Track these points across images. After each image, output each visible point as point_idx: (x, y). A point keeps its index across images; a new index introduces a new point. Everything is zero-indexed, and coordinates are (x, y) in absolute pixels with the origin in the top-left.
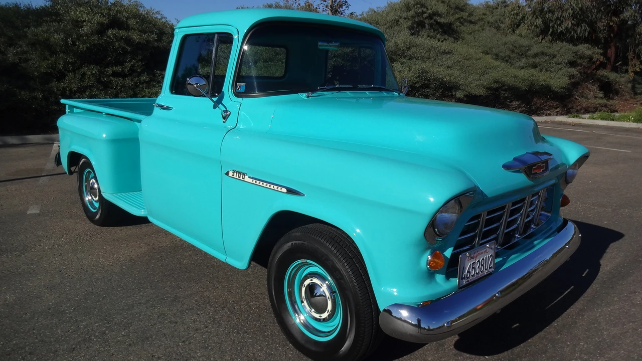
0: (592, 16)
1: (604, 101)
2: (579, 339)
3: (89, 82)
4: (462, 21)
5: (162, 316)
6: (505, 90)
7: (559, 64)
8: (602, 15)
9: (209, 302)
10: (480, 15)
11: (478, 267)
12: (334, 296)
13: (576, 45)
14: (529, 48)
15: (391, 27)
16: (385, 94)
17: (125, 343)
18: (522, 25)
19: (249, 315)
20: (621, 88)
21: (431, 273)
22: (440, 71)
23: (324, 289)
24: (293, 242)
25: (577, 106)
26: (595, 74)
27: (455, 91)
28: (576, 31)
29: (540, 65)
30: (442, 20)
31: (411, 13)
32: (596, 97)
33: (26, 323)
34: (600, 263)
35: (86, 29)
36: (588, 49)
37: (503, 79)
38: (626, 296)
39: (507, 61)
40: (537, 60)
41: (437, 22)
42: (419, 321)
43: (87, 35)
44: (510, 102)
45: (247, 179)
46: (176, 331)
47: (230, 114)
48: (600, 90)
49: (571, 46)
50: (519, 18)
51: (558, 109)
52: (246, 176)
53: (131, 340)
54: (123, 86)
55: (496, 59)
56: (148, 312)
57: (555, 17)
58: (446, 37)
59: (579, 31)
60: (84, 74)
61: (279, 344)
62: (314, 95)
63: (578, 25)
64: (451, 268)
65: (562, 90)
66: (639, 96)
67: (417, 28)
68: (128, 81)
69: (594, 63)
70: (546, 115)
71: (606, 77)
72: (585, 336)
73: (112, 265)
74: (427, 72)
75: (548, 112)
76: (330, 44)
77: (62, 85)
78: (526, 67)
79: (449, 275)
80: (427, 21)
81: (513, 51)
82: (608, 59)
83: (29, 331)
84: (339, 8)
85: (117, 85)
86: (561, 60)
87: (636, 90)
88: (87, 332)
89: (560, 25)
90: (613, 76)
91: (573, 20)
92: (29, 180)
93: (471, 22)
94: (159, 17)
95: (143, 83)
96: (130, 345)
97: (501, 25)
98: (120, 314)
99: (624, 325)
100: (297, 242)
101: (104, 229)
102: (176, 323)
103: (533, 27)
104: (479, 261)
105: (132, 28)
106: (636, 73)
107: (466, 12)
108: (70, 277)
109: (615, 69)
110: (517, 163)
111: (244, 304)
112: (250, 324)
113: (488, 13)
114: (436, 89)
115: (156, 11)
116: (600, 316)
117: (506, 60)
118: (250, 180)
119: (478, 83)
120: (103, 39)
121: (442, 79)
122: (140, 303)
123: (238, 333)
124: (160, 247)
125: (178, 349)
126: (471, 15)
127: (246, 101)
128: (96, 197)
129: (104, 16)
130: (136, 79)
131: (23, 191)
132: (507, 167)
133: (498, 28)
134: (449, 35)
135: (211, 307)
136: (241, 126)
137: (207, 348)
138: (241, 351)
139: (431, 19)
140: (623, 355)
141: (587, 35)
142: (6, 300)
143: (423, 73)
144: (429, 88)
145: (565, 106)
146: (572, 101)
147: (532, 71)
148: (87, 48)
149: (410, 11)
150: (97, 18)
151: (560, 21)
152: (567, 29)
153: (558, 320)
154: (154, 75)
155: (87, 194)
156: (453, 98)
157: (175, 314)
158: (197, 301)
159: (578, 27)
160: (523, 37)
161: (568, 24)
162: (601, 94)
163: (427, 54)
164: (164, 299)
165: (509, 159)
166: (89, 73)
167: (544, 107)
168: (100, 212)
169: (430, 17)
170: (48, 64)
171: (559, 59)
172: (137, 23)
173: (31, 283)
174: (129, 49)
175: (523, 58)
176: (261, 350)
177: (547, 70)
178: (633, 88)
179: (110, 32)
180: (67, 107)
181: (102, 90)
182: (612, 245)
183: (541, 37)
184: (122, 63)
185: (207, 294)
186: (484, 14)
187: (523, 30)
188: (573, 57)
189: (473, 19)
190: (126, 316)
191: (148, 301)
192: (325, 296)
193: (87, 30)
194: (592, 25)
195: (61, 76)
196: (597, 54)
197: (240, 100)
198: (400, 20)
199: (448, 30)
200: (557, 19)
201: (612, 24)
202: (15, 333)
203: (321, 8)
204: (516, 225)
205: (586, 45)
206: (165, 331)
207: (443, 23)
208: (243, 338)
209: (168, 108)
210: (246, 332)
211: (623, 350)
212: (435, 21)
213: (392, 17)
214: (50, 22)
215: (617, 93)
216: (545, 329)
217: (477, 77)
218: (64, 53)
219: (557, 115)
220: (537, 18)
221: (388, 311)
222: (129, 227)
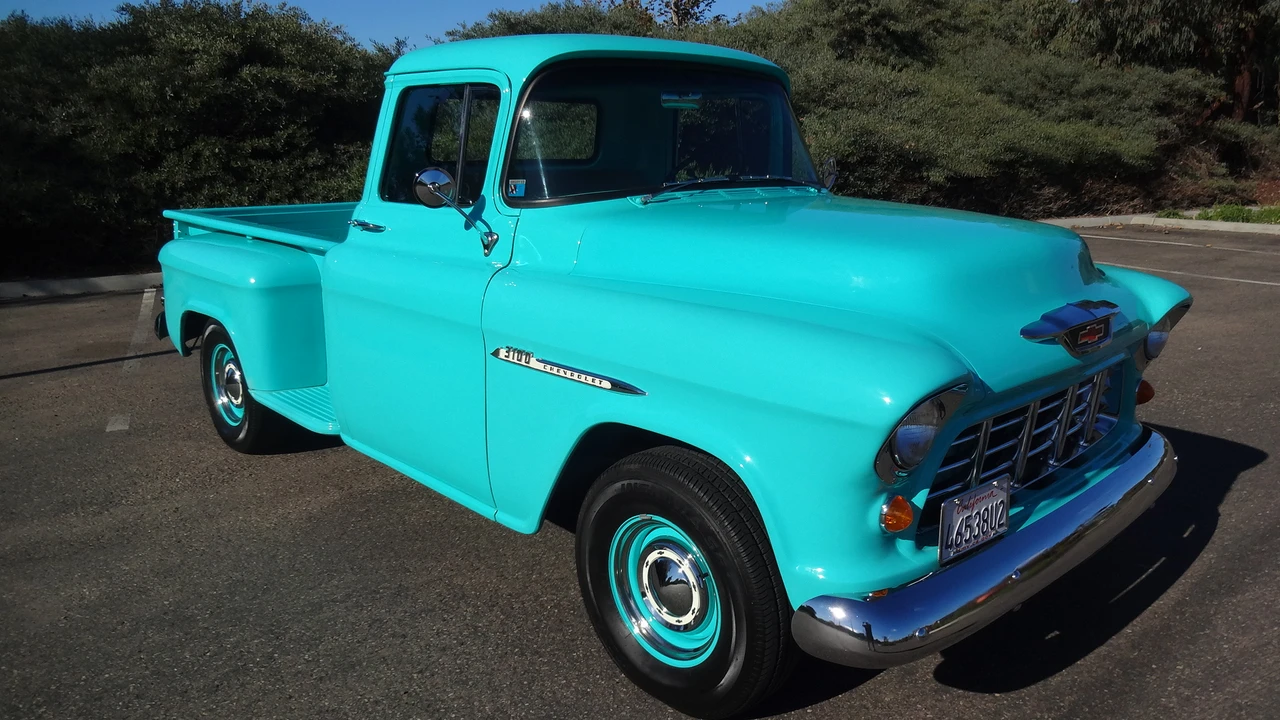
0: (1202, 12)
1: (1230, 182)
2: (1175, 657)
3: (207, 171)
4: (939, 28)
5: (377, 624)
6: (1028, 166)
7: (1136, 110)
8: (1222, 10)
9: (464, 596)
10: (975, 14)
11: (978, 525)
12: (704, 583)
13: (1171, 71)
14: (1075, 79)
15: (797, 43)
16: (791, 191)
17: (312, 675)
18: (1059, 33)
19: (540, 621)
20: (1263, 155)
21: (888, 537)
22: (896, 131)
23: (685, 569)
24: (625, 482)
25: (1175, 193)
26: (1211, 129)
27: (927, 170)
28: (1170, 42)
29: (1099, 112)
30: (900, 28)
31: (837, 14)
32: (1212, 175)
33: (125, 640)
34: (1217, 510)
35: (200, 66)
36: (1195, 77)
37: (1024, 144)
38: (1267, 575)
39: (1031, 106)
40: (1092, 103)
41: (888, 30)
42: (868, 628)
43: (200, 78)
44: (1039, 189)
45: (534, 363)
46: (405, 652)
47: (497, 240)
48: (1221, 161)
49: (1160, 73)
50: (1053, 18)
51: (1136, 201)
52: (532, 359)
53: (323, 670)
54: (274, 177)
55: (1009, 103)
56: (350, 617)
57: (1126, 15)
58: (908, 59)
59: (1176, 43)
60: (197, 155)
61: (601, 675)
62: (656, 199)
63: (1174, 29)
64: (927, 528)
65: (1144, 161)
67: (848, 44)
68: (283, 167)
69: (1208, 105)
70: (1112, 214)
71: (1231, 132)
72: (1186, 652)
73: (275, 529)
74: (871, 133)
75: (1116, 207)
76: (685, 98)
77: (156, 177)
78: (1070, 117)
79: (922, 541)
80: (868, 30)
81: (1043, 86)
82: (1237, 96)
83: (130, 656)
84: (692, 8)
85: (262, 175)
86: (1141, 101)
88: (238, 656)
89: (1137, 31)
90: (1246, 131)
91: (1164, 20)
92: (103, 365)
93: (957, 29)
94: (340, 38)
95: (313, 169)
96: (321, 679)
97: (1019, 33)
98: (299, 621)
99: (1263, 629)
100: (633, 482)
101: (255, 459)
102: (404, 636)
103: (1083, 36)
104: (978, 513)
105: (289, 62)
107: (947, 9)
108: (198, 553)
109: (1251, 117)
110: (1048, 325)
111: (530, 600)
112: (543, 637)
113: (991, 9)
114: (889, 167)
115: (333, 26)
116: (1215, 614)
117: (1030, 103)
118: (540, 366)
119: (973, 152)
120: (232, 85)
121: (901, 146)
122: (332, 601)
123: (523, 654)
124: (363, 492)
125: (411, 686)
126: (956, 14)
127: (527, 214)
128: (236, 399)
129: (234, 41)
130: (297, 163)
131: (94, 387)
132: (1028, 333)
133: (1012, 40)
134: (914, 56)
135: (468, 605)
136: (517, 262)
137: (465, 683)
138: (530, 688)
139: (878, 25)
140: (1260, 687)
141: (1192, 49)
142: (83, 598)
143: (862, 135)
144: (876, 164)
145: (1149, 194)
146: (1164, 183)
147: (1082, 125)
148: (202, 104)
149: (833, 9)
150: (221, 43)
151: (1137, 21)
152: (1151, 38)
153: (1134, 622)
154: (333, 153)
155: (220, 393)
156: (923, 183)
157: (400, 620)
158: (440, 595)
159: (1174, 34)
160: (1063, 56)
161: (1154, 28)
162: (1222, 169)
163: (870, 97)
164: (379, 593)
165: (1033, 316)
166: (208, 153)
167: (1109, 195)
168: (246, 426)
169: (875, 21)
170: (128, 137)
171: (1135, 99)
172: (298, 51)
173: (127, 565)
174: (283, 102)
175: (1064, 99)
176: (568, 685)
177: (1112, 123)
179: (246, 71)
180: (175, 224)
181: (233, 185)
182: (1242, 474)
183: (1099, 56)
184: (269, 132)
185: (458, 581)
186: (984, 12)
187: (1062, 42)
188: (1165, 94)
189: (961, 22)
190: (309, 625)
191: (349, 596)
192: (687, 583)
193: (202, 68)
194: (1202, 29)
195: (154, 161)
196: (1214, 87)
197: (516, 211)
198: (814, 29)
199: (911, 47)
200: (1132, 19)
201: (1242, 26)
202: (107, 660)
203: (657, 8)
204: (1049, 443)
205: (1191, 71)
206: (385, 652)
207: (902, 32)
208: (532, 663)
209: (377, 229)
210: (537, 653)
211: (1260, 678)
212: (885, 28)
213: (798, 22)
214: (131, 54)
215: (1256, 164)
216: (1110, 641)
217: (972, 140)
218: (158, 114)
219: (1134, 213)
220: (1090, 17)
221: (808, 610)
222: (302, 455)
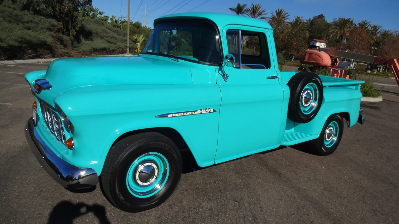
6: (25, 43)
7: (43, 29)
13: (47, 18)
14: (22, 17)
20: (67, 44)
28: (46, 10)
29: (32, 28)
32: (61, 48)
36: (55, 21)
37: (24, 36)
40: (30, 25)
48: (61, 45)
51: (49, 55)
57: (35, 0)
59: (48, 11)
66: (75, 48)
70: (45, 58)
71: (61, 37)
78: (24, 28)
81: (11, 18)
86: (43, 27)
87: (74, 45)
89: (38, 6)
106: (73, 36)
109: (63, 33)
141: (52, 13)
147: (26, 31)
151: (38, 3)
152: (43, 8)
159: (47, 8)
161: (44, 6)
171: (40, 26)
175: (19, 22)
178: (72, 44)
183: (26, 11)
187: (8, 3)
194: (53, 8)
200: (36, 2)
205: (53, 19)
